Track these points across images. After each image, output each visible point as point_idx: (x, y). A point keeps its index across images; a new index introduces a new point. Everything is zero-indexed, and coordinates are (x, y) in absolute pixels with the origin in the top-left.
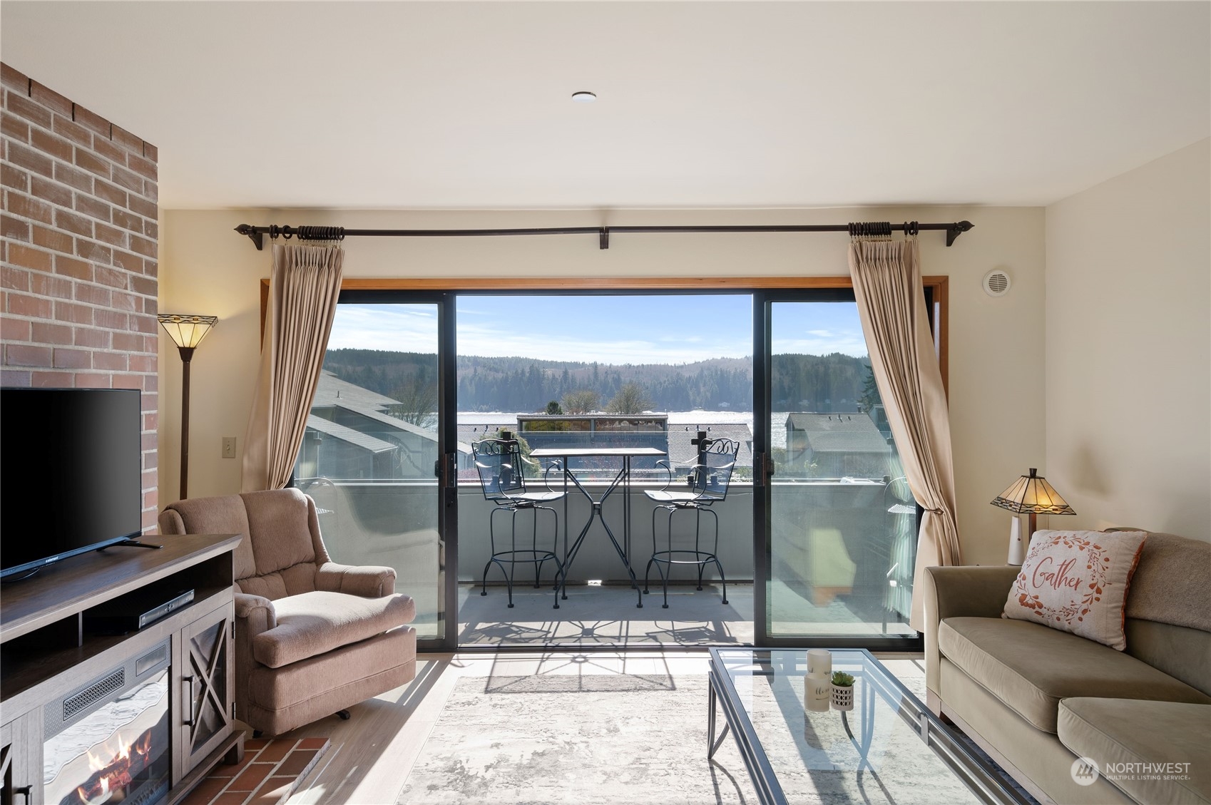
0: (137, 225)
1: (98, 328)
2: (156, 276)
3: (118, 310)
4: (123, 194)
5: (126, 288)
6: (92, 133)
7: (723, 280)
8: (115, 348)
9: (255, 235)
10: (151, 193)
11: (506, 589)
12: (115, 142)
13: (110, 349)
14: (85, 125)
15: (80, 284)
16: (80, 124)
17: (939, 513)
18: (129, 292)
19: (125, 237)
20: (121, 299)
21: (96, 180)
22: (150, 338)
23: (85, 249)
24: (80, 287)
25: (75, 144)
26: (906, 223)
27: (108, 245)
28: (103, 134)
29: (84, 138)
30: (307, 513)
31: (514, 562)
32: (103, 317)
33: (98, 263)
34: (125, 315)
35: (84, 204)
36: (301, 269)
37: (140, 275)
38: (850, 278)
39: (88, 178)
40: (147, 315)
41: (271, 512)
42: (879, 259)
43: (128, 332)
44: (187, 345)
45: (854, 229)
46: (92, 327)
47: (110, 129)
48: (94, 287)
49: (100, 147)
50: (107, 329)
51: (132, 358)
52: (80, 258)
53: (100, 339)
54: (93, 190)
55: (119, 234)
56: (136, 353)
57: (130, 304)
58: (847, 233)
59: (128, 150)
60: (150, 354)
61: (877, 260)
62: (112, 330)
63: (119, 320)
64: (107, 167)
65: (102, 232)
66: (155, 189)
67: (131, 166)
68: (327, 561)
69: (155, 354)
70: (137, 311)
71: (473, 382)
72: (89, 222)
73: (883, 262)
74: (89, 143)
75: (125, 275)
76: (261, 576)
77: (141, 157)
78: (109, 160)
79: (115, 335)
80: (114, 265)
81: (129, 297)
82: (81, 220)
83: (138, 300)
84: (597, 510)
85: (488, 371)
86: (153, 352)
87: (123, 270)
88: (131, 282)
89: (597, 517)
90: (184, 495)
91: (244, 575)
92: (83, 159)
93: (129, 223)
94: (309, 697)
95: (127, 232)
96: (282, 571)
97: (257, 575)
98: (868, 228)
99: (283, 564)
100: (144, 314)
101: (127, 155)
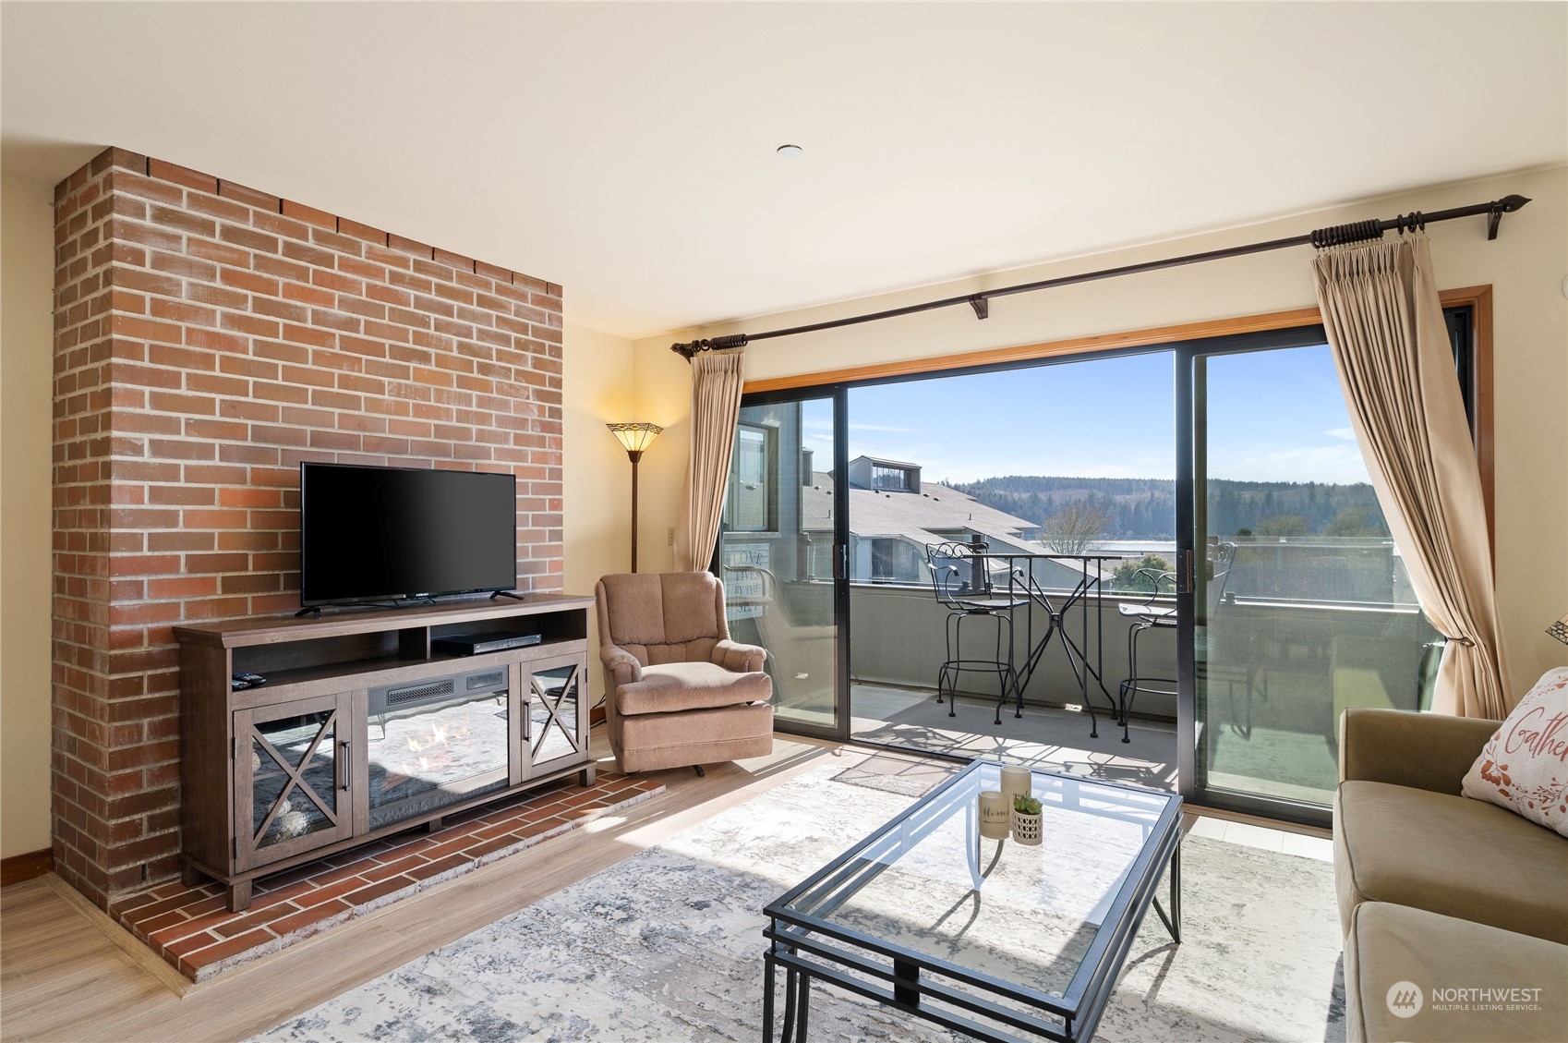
0: (540, 348)
1: (499, 429)
2: (561, 388)
3: (520, 416)
4: (526, 326)
5: (528, 398)
6: (494, 281)
7: (1125, 336)
8: (515, 445)
9: (687, 351)
10: (555, 322)
11: (949, 697)
12: (517, 286)
13: (511, 446)
14: (486, 275)
15: (480, 396)
16: (481, 275)
17: (1467, 643)
18: (531, 401)
19: (527, 358)
20: (521, 407)
21: (497, 316)
22: (554, 439)
23: (485, 369)
24: (480, 398)
25: (476, 291)
26: (1400, 216)
27: (509, 365)
28: (505, 280)
29: (487, 285)
30: (714, 595)
31: (958, 669)
32: (502, 421)
33: (498, 380)
34: (527, 420)
35: (483, 335)
36: (711, 375)
37: (544, 388)
38: (1319, 308)
39: (489, 316)
40: (551, 420)
41: (682, 590)
42: (1358, 273)
43: (530, 432)
44: (633, 449)
45: (1322, 238)
46: (493, 428)
47: (512, 276)
48: (495, 398)
49: (500, 290)
50: (508, 430)
51: (533, 453)
52: (481, 376)
53: (503, 438)
54: (494, 324)
55: (521, 356)
56: (538, 449)
57: (532, 411)
58: (1310, 245)
59: (530, 291)
60: (554, 450)
61: (1355, 275)
62: (513, 431)
63: (522, 423)
64: (508, 305)
65: (501, 355)
66: (560, 320)
67: (533, 303)
68: (726, 638)
69: (559, 451)
70: (539, 416)
71: (1149, 507)
72: (490, 349)
73: (1364, 275)
74: (491, 289)
75: (527, 388)
76: (668, 644)
77: (546, 295)
78: (511, 300)
79: (516, 435)
80: (515, 380)
81: (531, 406)
82: (481, 348)
83: (541, 409)
84: (1057, 622)
85: (1168, 495)
86: (556, 449)
87: (525, 385)
88: (533, 393)
89: (1056, 630)
90: (634, 570)
91: (652, 641)
92: (483, 301)
93: (531, 347)
94: (656, 746)
95: (529, 355)
96: (686, 642)
97: (665, 643)
98: (1340, 233)
99: (688, 635)
100: (547, 419)
101: (530, 294)
